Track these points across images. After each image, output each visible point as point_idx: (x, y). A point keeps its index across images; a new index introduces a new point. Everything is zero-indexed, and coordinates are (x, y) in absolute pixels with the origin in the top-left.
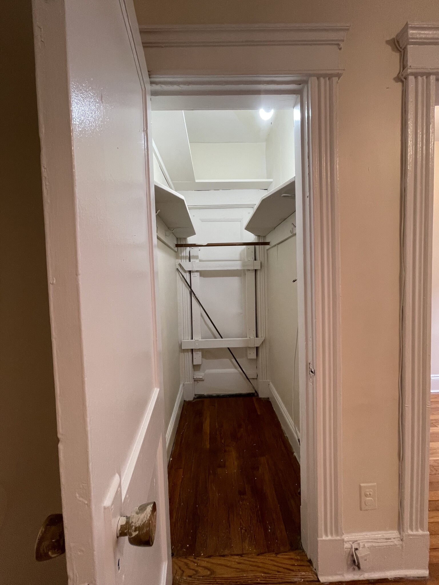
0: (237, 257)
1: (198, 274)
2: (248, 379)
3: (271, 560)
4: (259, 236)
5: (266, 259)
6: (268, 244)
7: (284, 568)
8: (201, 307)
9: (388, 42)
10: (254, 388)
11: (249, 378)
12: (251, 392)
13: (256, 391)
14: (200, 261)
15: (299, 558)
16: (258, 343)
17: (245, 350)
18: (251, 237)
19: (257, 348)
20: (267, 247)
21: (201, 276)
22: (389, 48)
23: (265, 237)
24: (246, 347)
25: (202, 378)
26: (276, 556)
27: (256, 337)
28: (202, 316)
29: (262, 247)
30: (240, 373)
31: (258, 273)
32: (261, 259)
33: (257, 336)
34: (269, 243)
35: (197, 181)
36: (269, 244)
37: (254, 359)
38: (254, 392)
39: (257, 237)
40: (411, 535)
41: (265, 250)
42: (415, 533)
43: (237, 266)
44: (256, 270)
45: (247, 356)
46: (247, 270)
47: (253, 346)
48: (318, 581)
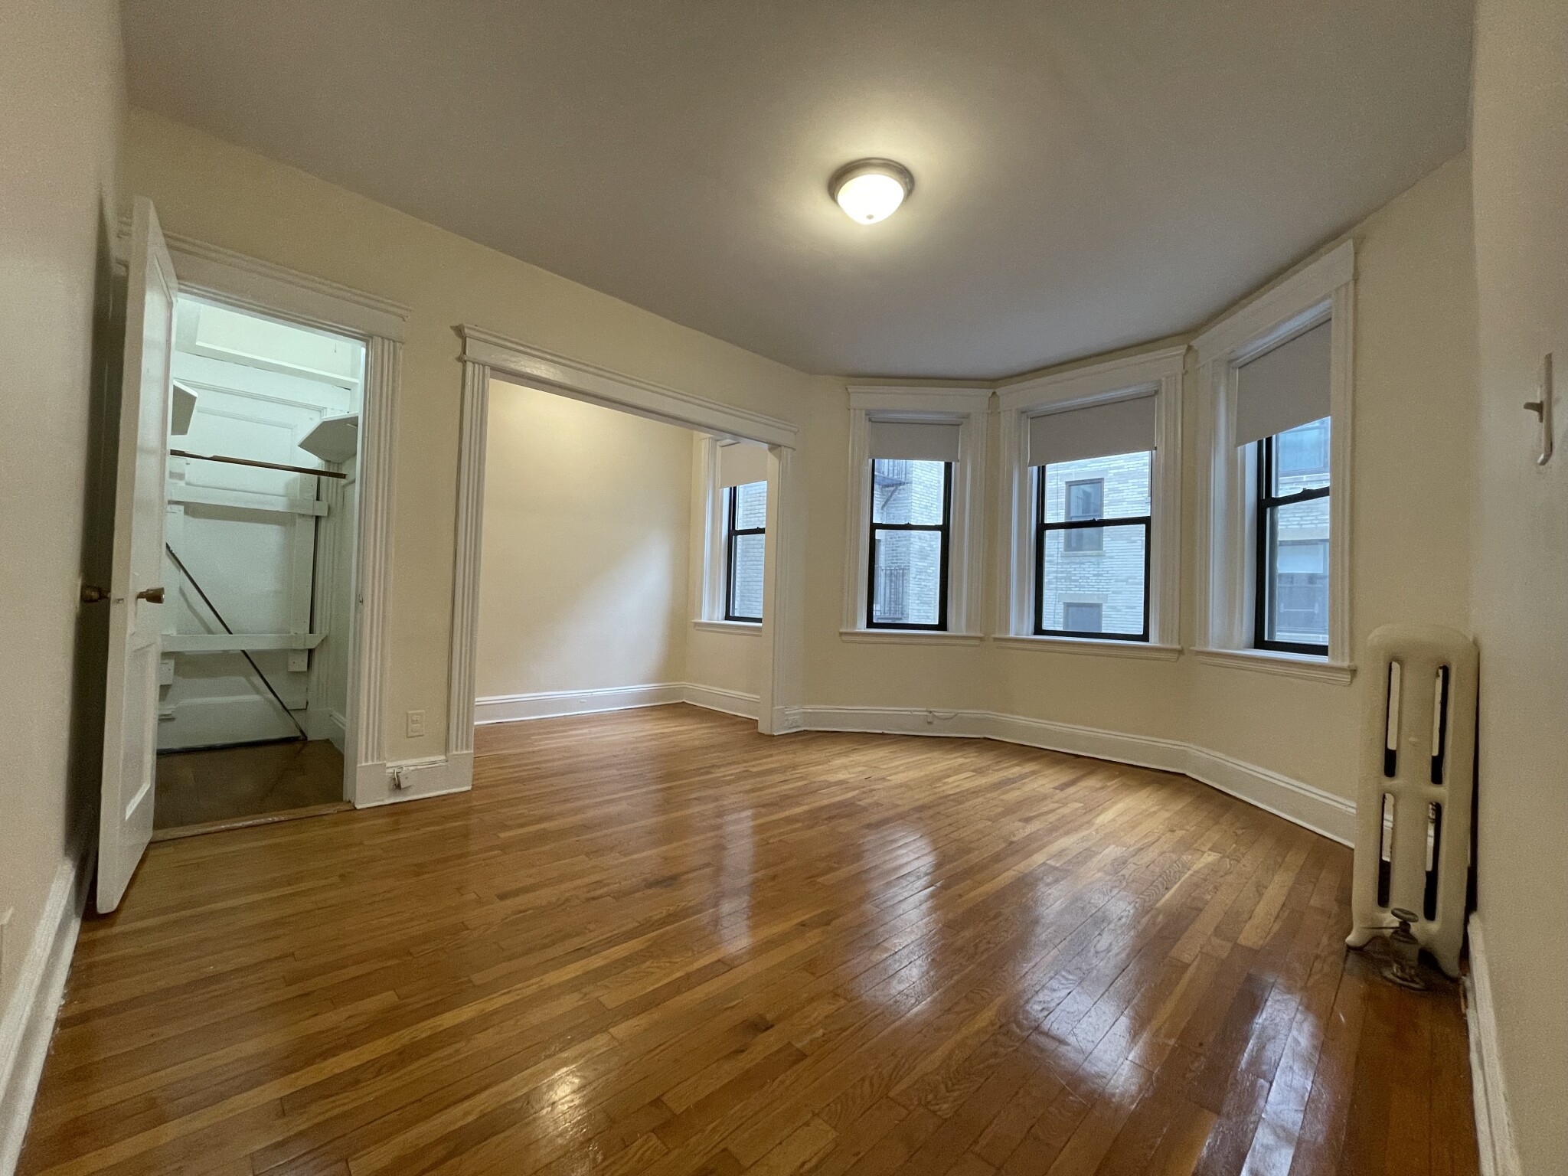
0: (281, 491)
1: (182, 508)
2: (287, 711)
4: (328, 461)
5: (340, 500)
6: (343, 476)
8: (182, 571)
9: (452, 327)
10: (297, 725)
11: (288, 708)
12: (293, 735)
13: (301, 731)
14: (188, 484)
16: (313, 642)
17: (284, 653)
18: (314, 462)
19: (311, 652)
20: (343, 481)
21: (186, 513)
22: (452, 332)
23: (339, 464)
24: (286, 650)
25: (170, 715)
27: (310, 633)
28: (182, 592)
29: (333, 480)
30: (271, 702)
31: (323, 523)
32: (329, 499)
33: (311, 631)
34: (345, 475)
35: (197, 343)
36: (344, 478)
37: (304, 672)
38: (298, 734)
39: (324, 462)
40: (457, 755)
41: (339, 487)
42: (459, 753)
43: (279, 505)
44: (317, 518)
45: (287, 665)
46: (300, 515)
47: (302, 647)
48: (355, 809)
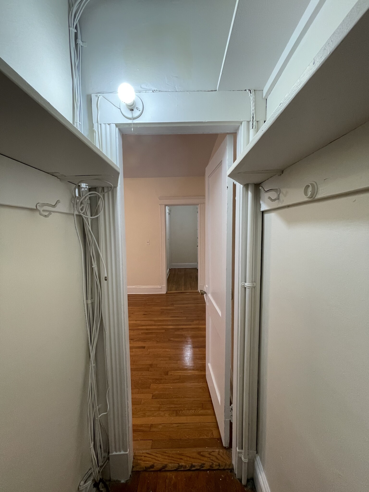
3: (159, 461)
7: (152, 455)
15: (139, 462)
26: (154, 463)
